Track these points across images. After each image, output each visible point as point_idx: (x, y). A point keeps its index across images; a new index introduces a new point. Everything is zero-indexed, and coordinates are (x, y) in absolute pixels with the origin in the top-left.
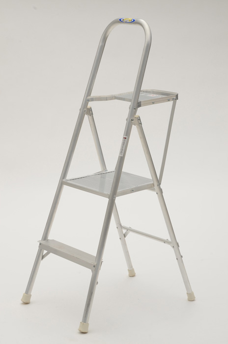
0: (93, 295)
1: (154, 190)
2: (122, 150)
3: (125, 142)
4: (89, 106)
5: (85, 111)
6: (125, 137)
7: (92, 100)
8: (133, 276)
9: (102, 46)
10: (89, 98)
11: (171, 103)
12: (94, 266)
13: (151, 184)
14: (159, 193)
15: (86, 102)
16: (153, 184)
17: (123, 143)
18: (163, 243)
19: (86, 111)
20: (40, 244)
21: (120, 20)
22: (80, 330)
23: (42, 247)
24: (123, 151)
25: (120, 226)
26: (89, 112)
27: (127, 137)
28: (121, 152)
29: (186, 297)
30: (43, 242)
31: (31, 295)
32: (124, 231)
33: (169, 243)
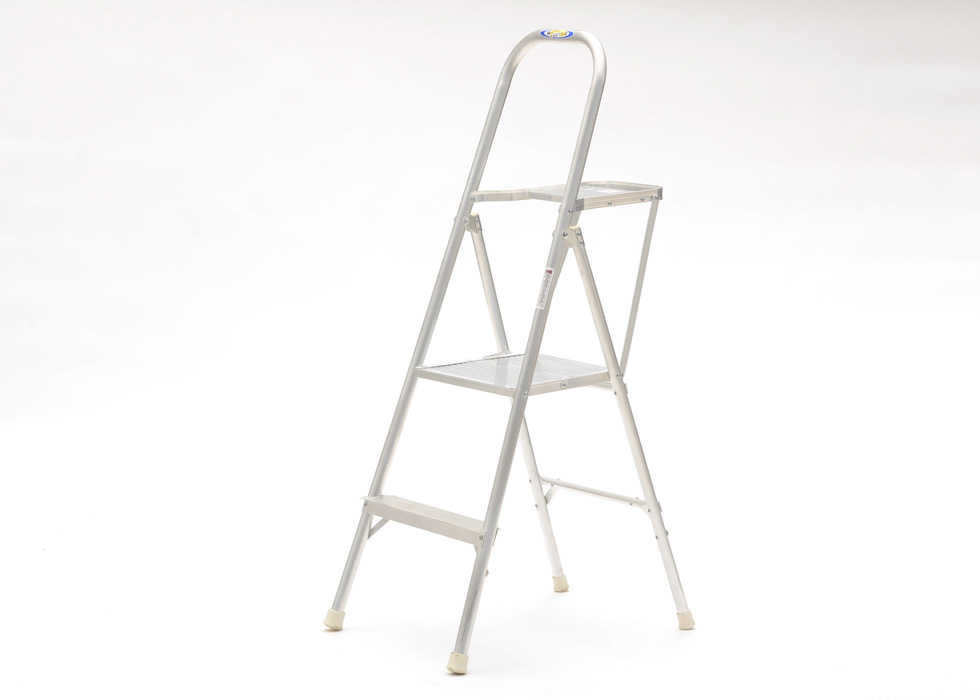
0: (478, 596)
1: (609, 387)
2: (543, 295)
3: (550, 280)
4: (473, 213)
5: (465, 222)
6: (549, 269)
7: (482, 198)
8: (564, 591)
9: (503, 87)
10: (474, 193)
11: (648, 205)
12: (481, 538)
13: (603, 374)
14: (620, 393)
15: (467, 202)
16: (608, 374)
17: (546, 282)
18: (626, 506)
19: (469, 222)
20: (366, 503)
21: (543, 33)
22: (450, 669)
23: (369, 509)
24: (545, 299)
25: (536, 477)
26: (474, 224)
27: (553, 270)
28: (541, 301)
29: (676, 622)
30: (372, 500)
31: (344, 614)
32: (546, 488)
33: (640, 504)
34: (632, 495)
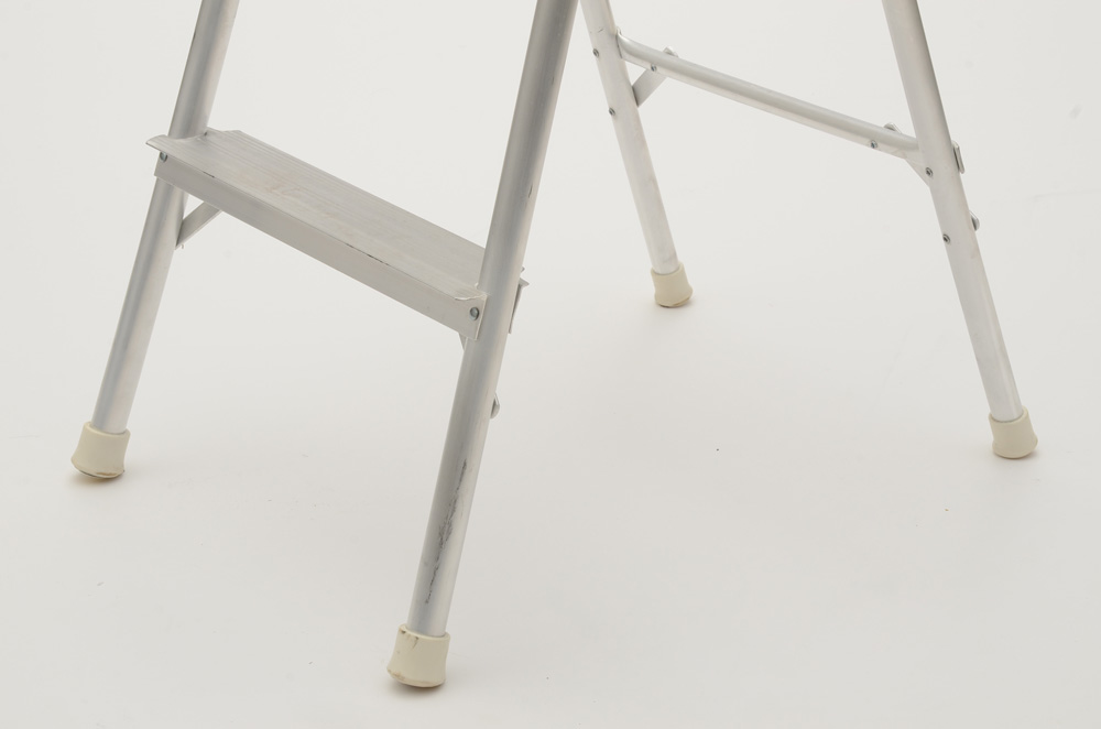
0: (468, 476)
8: (677, 306)
12: (475, 313)
18: (862, 150)
20: (163, 157)
22: (397, 676)
23: (171, 173)
25: (613, 45)
29: (986, 435)
30: (181, 149)
32: (635, 71)
33: (902, 147)
34: (876, 119)
